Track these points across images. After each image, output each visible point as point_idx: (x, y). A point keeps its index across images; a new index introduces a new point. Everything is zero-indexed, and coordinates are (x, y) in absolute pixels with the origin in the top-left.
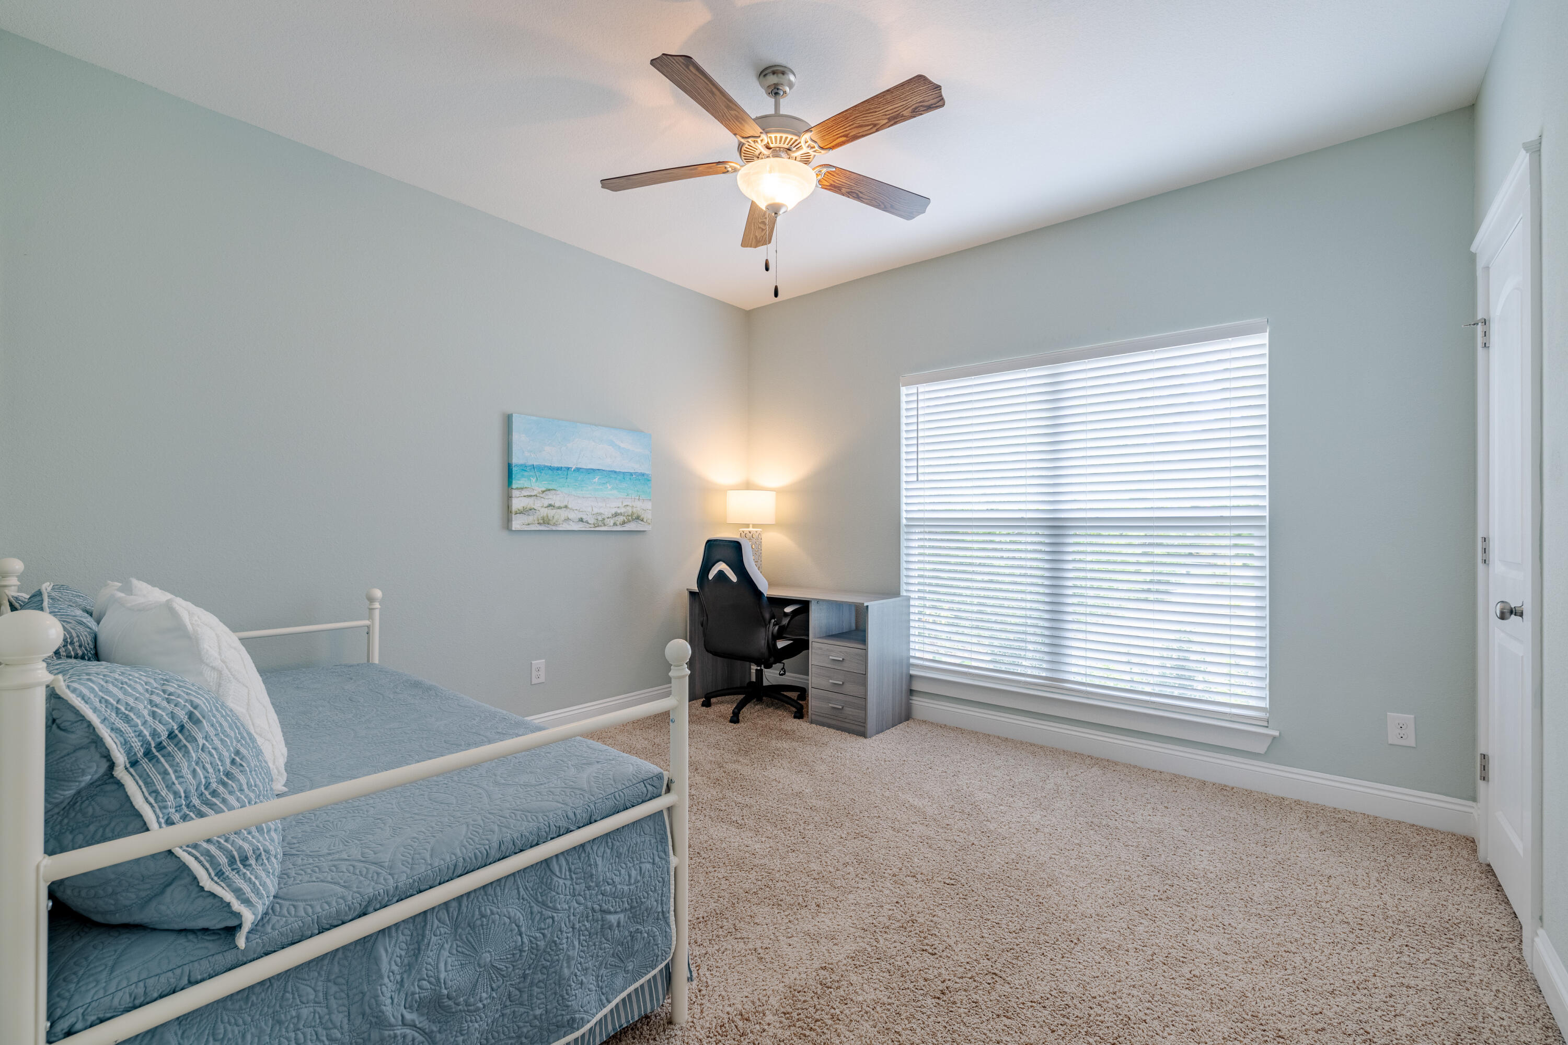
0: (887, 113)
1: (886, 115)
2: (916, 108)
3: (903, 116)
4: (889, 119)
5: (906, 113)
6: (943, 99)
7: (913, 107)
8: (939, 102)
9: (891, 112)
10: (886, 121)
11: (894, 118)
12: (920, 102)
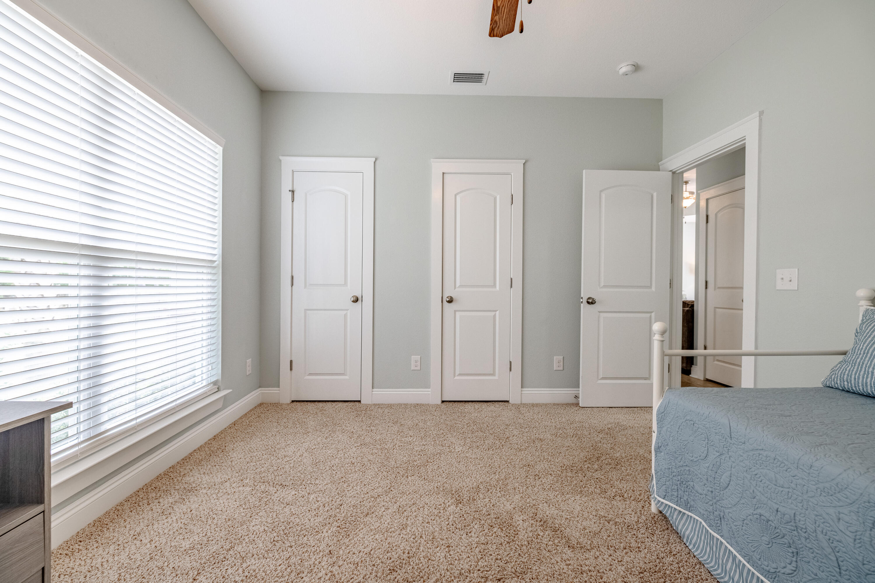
0: (504, 8)
1: (503, 6)
2: (497, 24)
3: (496, 15)
4: (499, 7)
5: (497, 18)
6: (494, 36)
7: (498, 23)
8: (492, 34)
9: (503, 10)
10: (499, 5)
11: (498, 11)
12: (499, 27)
